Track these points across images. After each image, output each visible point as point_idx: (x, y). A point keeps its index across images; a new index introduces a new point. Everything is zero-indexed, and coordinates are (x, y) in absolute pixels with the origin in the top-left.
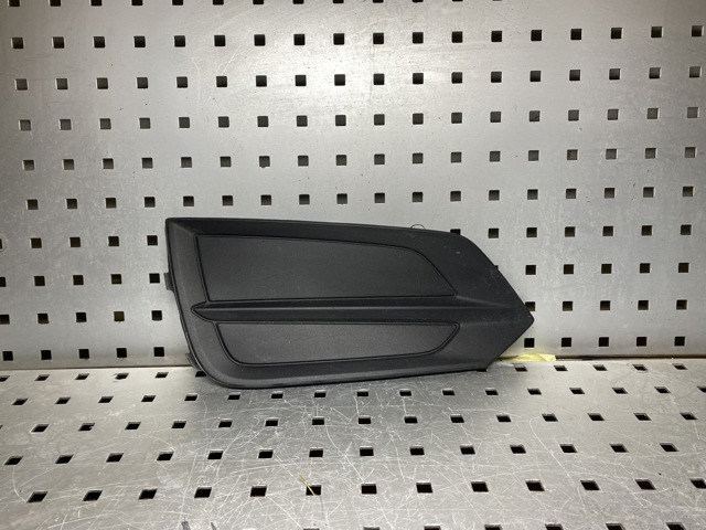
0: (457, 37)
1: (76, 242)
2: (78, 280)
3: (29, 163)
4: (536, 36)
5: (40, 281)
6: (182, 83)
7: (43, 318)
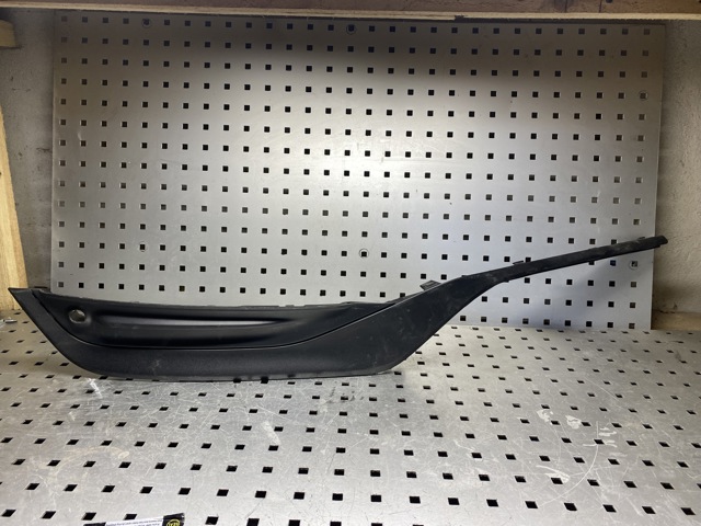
0: (388, 154)
1: (183, 248)
2: (183, 268)
3: (164, 207)
4: (429, 155)
5: (162, 268)
6: (246, 170)
7: (162, 288)
